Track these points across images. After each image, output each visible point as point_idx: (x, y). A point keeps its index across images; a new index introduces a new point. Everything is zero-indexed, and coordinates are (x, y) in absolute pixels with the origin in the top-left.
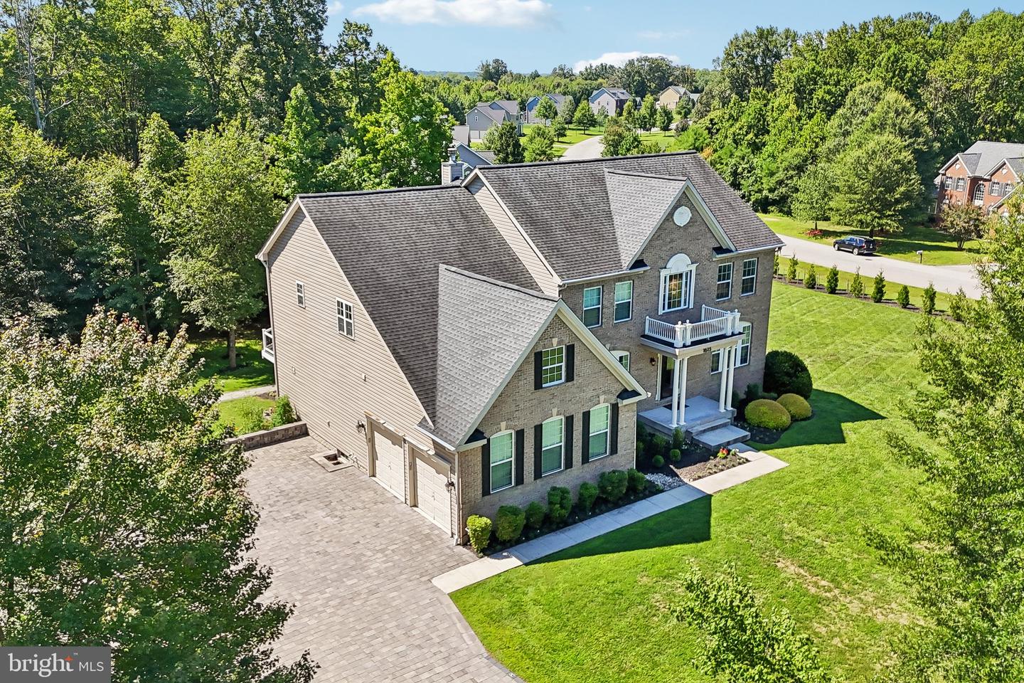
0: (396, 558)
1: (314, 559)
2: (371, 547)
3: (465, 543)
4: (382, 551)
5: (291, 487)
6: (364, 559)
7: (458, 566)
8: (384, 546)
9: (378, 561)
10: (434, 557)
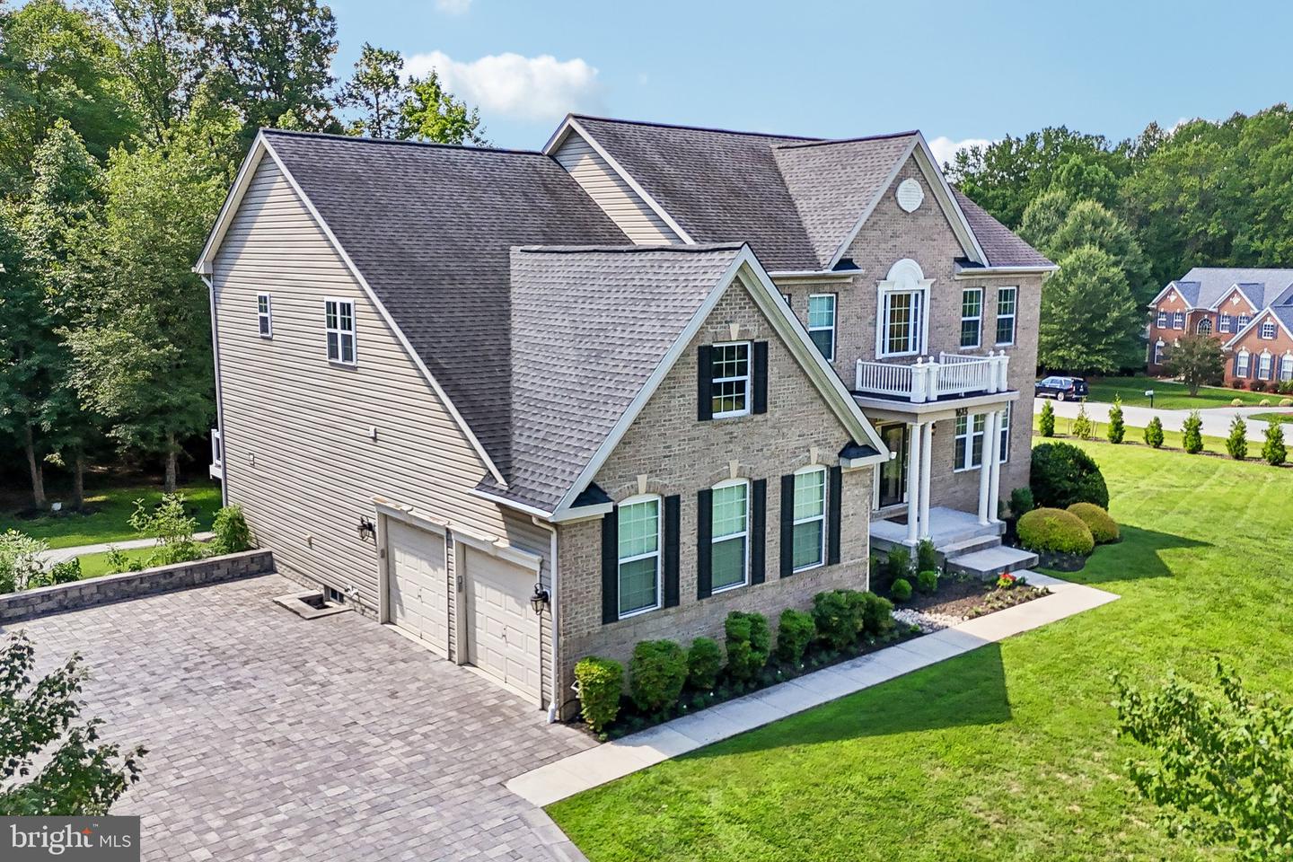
0: (431, 747)
1: (260, 752)
2: (381, 730)
3: (571, 717)
4: (402, 736)
5: (231, 641)
6: (364, 750)
7: (559, 756)
8: (407, 728)
9: (393, 753)
10: (508, 743)
